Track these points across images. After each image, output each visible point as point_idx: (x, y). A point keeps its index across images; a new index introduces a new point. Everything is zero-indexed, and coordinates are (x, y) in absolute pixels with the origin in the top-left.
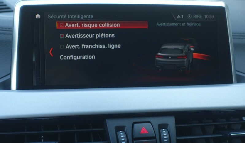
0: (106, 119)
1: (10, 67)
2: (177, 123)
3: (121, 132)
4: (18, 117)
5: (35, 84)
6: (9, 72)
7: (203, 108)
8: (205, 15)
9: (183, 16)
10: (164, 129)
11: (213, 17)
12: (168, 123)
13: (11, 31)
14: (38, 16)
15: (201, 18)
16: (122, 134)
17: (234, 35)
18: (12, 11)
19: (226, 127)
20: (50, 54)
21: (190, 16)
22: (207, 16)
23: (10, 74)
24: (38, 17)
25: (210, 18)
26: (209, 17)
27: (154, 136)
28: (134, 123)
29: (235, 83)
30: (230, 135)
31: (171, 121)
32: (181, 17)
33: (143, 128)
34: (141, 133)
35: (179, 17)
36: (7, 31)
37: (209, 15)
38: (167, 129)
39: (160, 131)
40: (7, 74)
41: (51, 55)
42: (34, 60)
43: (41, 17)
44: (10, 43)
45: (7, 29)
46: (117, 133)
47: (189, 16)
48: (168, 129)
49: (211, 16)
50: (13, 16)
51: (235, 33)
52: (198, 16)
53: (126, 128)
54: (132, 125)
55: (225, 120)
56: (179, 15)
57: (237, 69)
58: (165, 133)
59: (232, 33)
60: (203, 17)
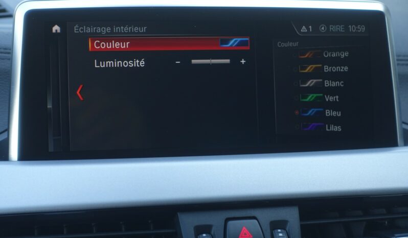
0: (178, 214)
1: (7, 118)
2: (302, 217)
3: (204, 235)
4: (23, 211)
5: (51, 149)
6: (7, 127)
8: (350, 26)
9: (312, 28)
10: (279, 230)
11: (364, 29)
12: (287, 219)
13: (9, 53)
14: (56, 28)
15: (344, 31)
18: (11, 16)
19: (386, 223)
20: (77, 94)
21: (323, 28)
22: (354, 27)
23: (7, 130)
24: (56, 30)
25: (359, 31)
26: (357, 29)
28: (228, 220)
29: (401, 146)
31: (292, 215)
32: (308, 29)
33: (244, 228)
34: (240, 237)
35: (304, 29)
37: (356, 26)
38: (285, 229)
39: (274, 233)
40: (2, 130)
41: (79, 98)
42: (50, 106)
43: (61, 30)
47: (321, 28)
48: (287, 229)
49: (360, 27)
50: (11, 26)
52: (338, 27)
53: (213, 228)
54: (223, 224)
55: (384, 211)
56: (304, 27)
57: (404, 120)
58: (281, 237)
59: (397, 56)
60: (346, 28)
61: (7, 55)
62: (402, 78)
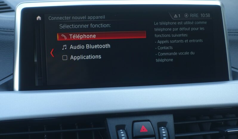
0: (107, 119)
2: (175, 120)
3: (121, 130)
4: (22, 118)
5: (37, 84)
6: (12, 73)
7: (201, 106)
8: (201, 14)
9: (180, 15)
10: (162, 127)
11: (209, 15)
12: (167, 121)
14: (39, 18)
15: (198, 17)
16: (122, 133)
17: (229, 31)
18: (13, 11)
19: (223, 123)
20: (51, 54)
21: (186, 16)
22: (204, 15)
23: (13, 74)
24: (39, 19)
25: (207, 17)
26: (205, 16)
27: (154, 134)
28: (134, 122)
29: (231, 80)
30: (227, 131)
31: (169, 119)
32: (178, 16)
33: (143, 126)
34: (141, 131)
35: (176, 16)
36: (9, 31)
37: (205, 14)
38: (166, 127)
39: (159, 129)
40: (10, 74)
41: (52, 56)
42: (36, 61)
43: (41, 18)
44: (12, 44)
45: (9, 30)
46: (118, 131)
49: (207, 14)
50: (14, 16)
51: (230, 30)
52: (195, 15)
53: (126, 127)
54: (132, 124)
55: (221, 117)
57: (233, 66)
58: (164, 131)
59: (228, 30)
60: (200, 15)
61: (12, 33)
62: (231, 42)
